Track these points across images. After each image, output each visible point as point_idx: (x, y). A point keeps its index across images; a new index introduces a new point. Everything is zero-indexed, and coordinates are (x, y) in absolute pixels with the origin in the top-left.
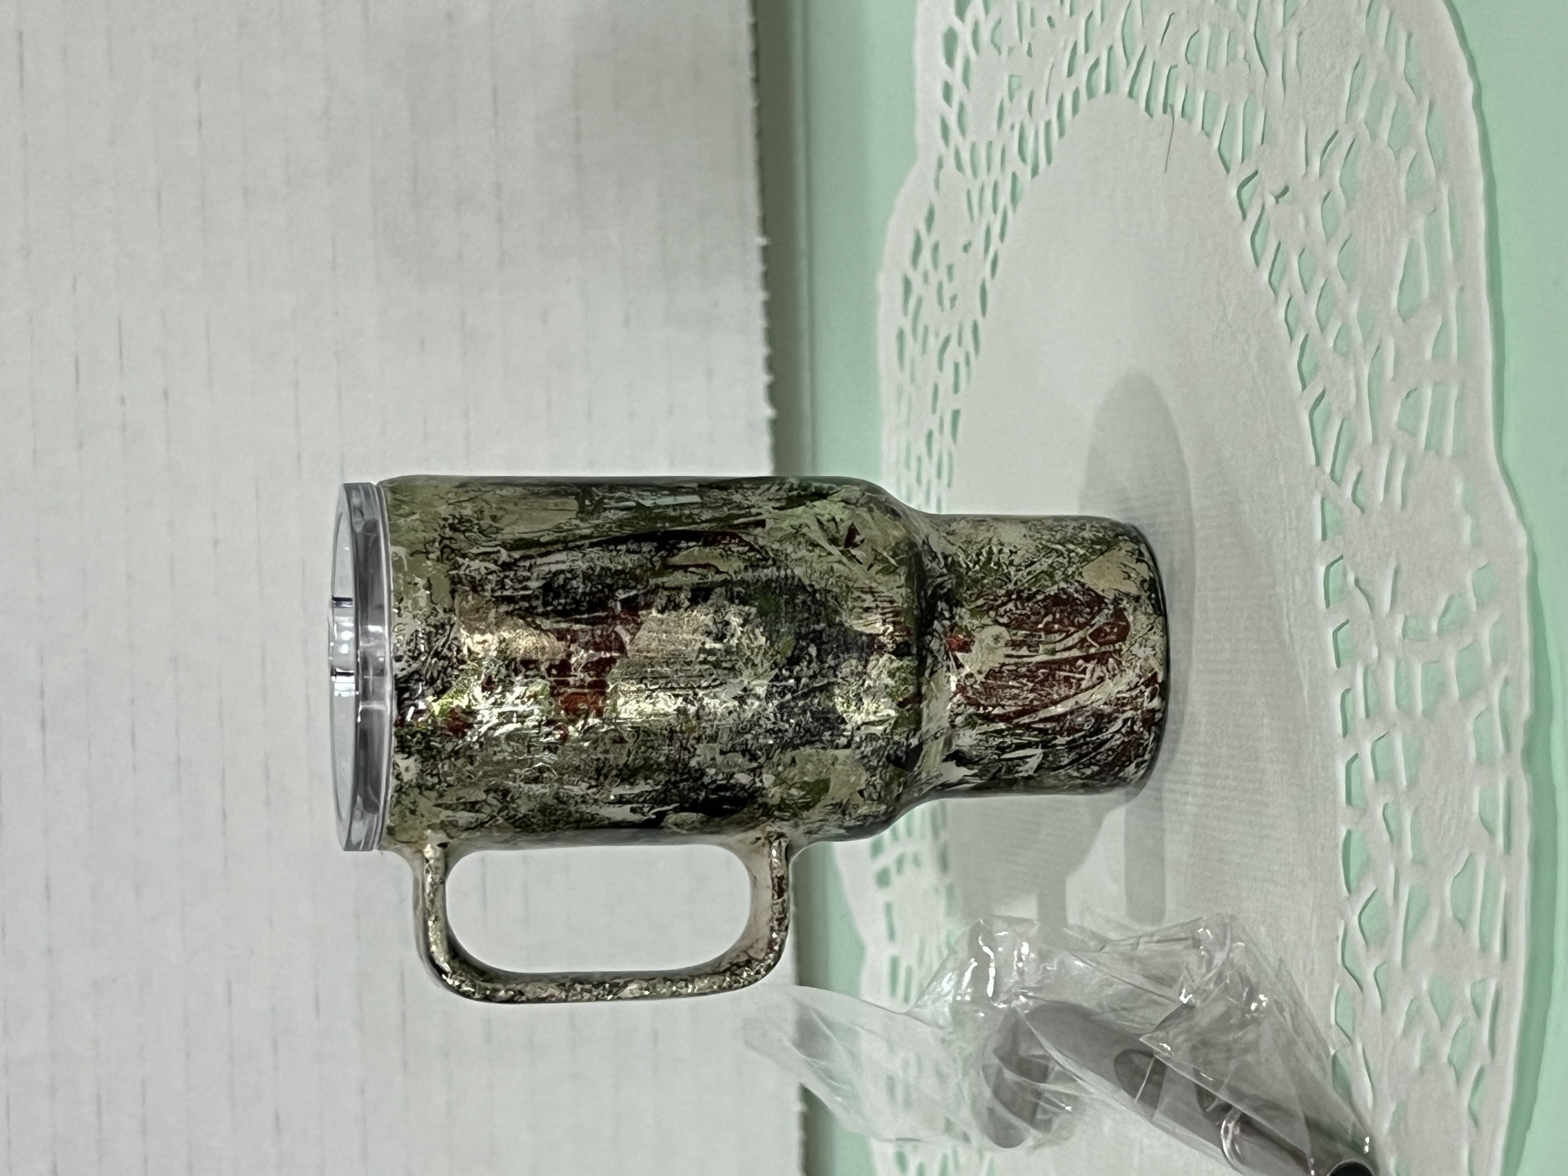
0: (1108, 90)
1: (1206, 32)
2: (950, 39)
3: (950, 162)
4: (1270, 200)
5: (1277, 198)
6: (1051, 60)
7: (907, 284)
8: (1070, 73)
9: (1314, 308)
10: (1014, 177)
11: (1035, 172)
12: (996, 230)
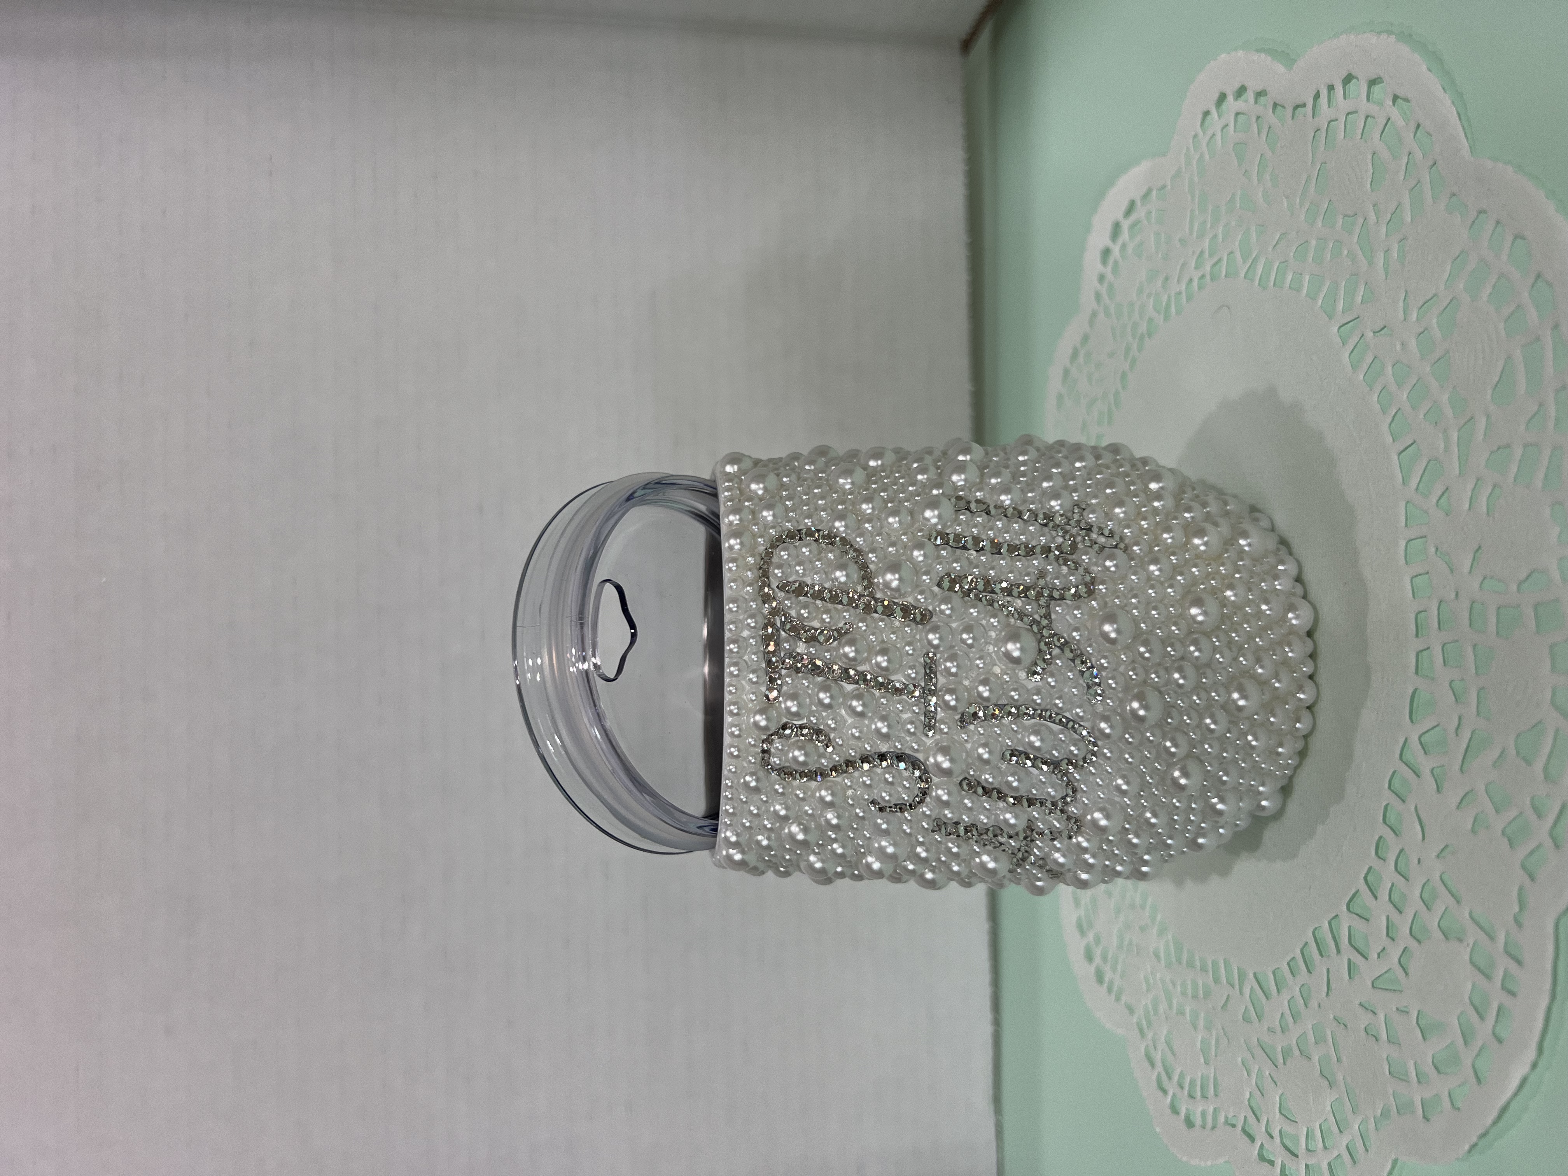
0: (1226, 276)
1: (1314, 242)
2: (1106, 252)
3: (1101, 315)
4: (1371, 334)
5: (1374, 332)
6: (1181, 262)
7: (1066, 372)
8: (1197, 267)
9: (1405, 396)
10: (1150, 320)
11: (1167, 318)
12: (1135, 346)
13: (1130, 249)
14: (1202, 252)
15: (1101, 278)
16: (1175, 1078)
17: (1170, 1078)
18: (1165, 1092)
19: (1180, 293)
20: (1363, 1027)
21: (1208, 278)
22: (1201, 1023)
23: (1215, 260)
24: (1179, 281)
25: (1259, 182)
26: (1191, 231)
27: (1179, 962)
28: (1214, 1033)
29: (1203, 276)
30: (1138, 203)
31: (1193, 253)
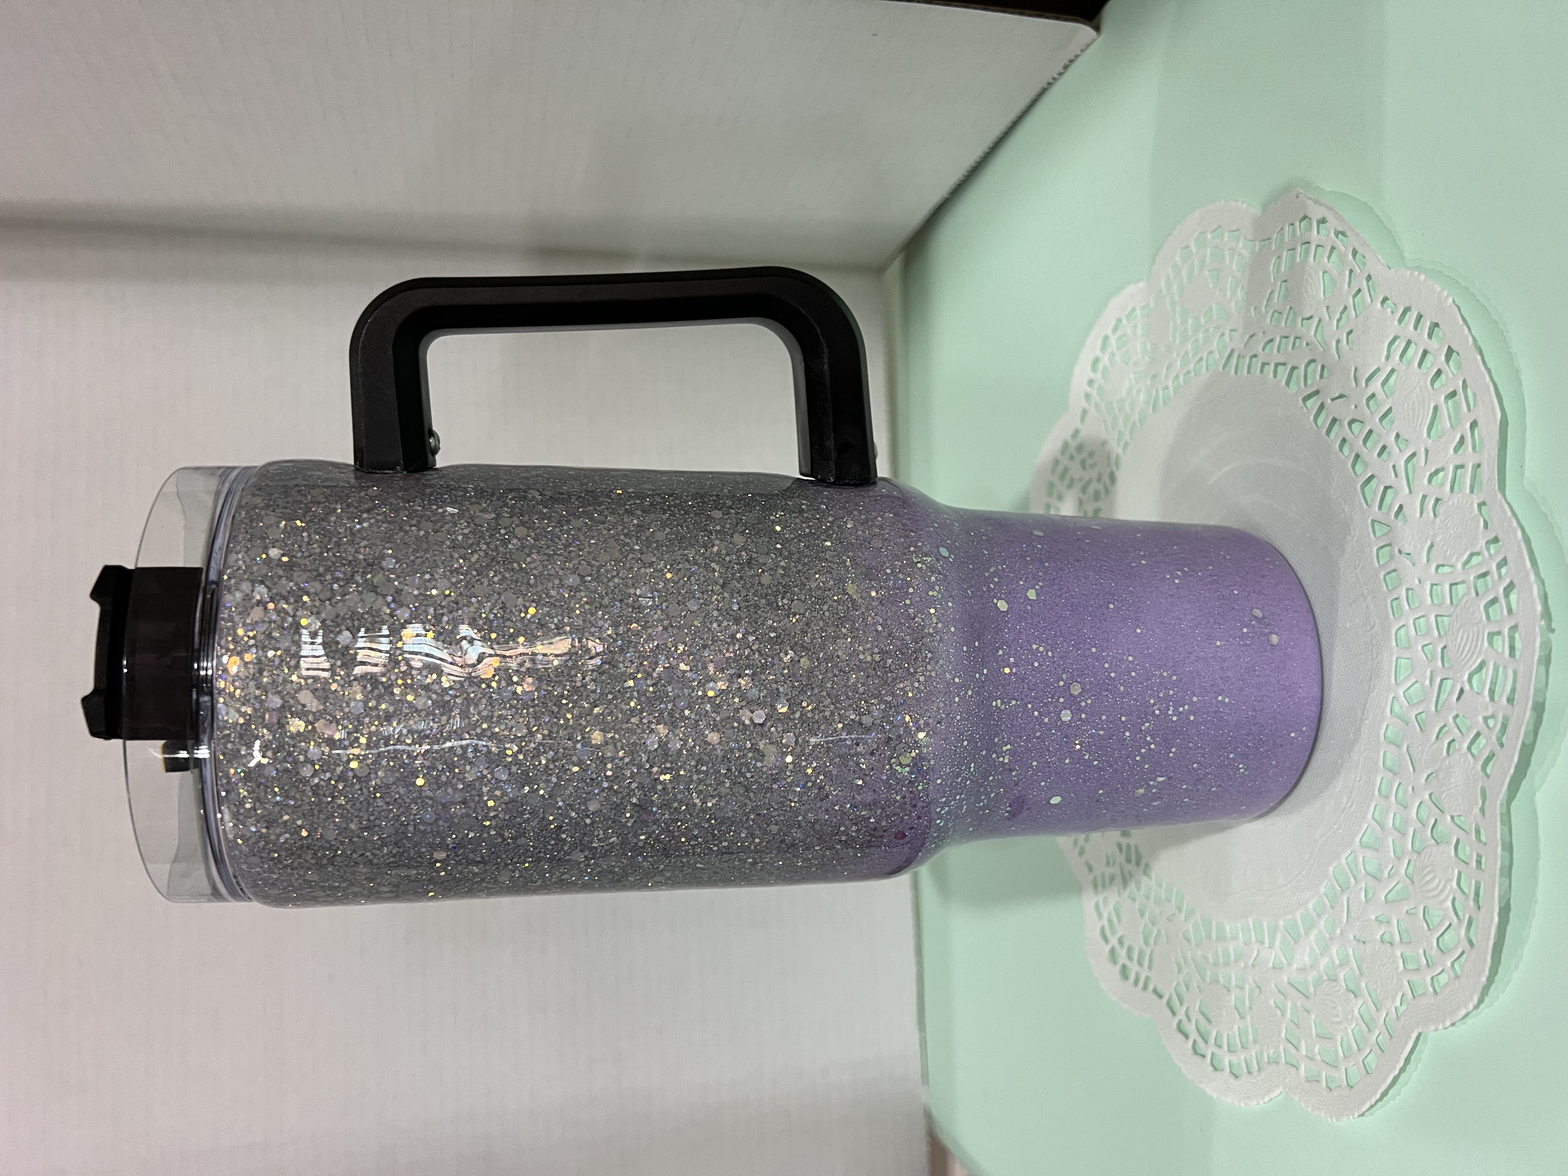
13: (1117, 358)
14: (1187, 353)
15: (1091, 382)
16: (1212, 1041)
17: (1206, 1042)
18: (1203, 1056)
19: (1167, 388)
20: (1379, 937)
21: (1193, 374)
22: (1234, 983)
23: (1198, 358)
24: (1167, 378)
25: (1232, 297)
26: (1175, 340)
27: (1209, 937)
28: (1247, 987)
29: (1188, 372)
30: (1125, 322)
31: (1178, 355)
